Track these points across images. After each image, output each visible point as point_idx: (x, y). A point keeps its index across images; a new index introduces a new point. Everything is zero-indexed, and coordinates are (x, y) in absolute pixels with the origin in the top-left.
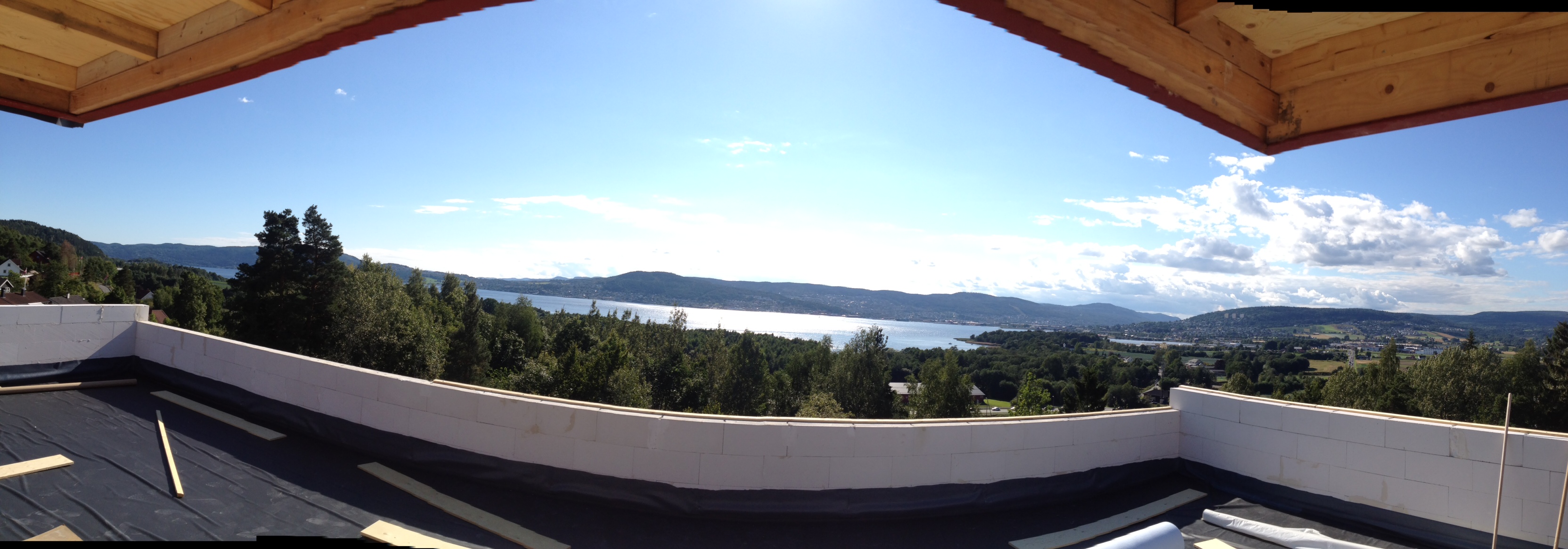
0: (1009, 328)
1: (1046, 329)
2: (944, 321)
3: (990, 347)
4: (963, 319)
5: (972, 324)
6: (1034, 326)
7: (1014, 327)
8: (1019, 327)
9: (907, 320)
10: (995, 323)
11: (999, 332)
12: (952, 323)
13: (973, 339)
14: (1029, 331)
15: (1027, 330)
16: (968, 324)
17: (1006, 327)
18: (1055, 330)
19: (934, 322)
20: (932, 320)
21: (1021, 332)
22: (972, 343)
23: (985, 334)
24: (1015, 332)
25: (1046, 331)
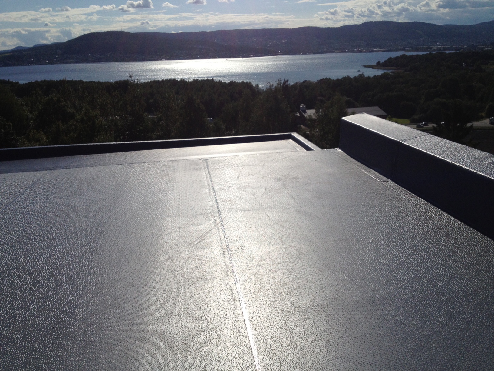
0: (412, 51)
1: (448, 49)
2: (354, 50)
3: (395, 71)
4: (370, 47)
5: (379, 51)
6: (437, 47)
7: (417, 50)
8: (423, 50)
10: (399, 48)
11: (403, 56)
12: (360, 52)
13: (379, 65)
14: (430, 53)
15: (428, 53)
16: (375, 51)
17: (409, 51)
18: (456, 50)
19: (345, 52)
20: (343, 51)
21: (423, 55)
22: (378, 69)
23: (390, 59)
24: (417, 55)
25: (447, 52)
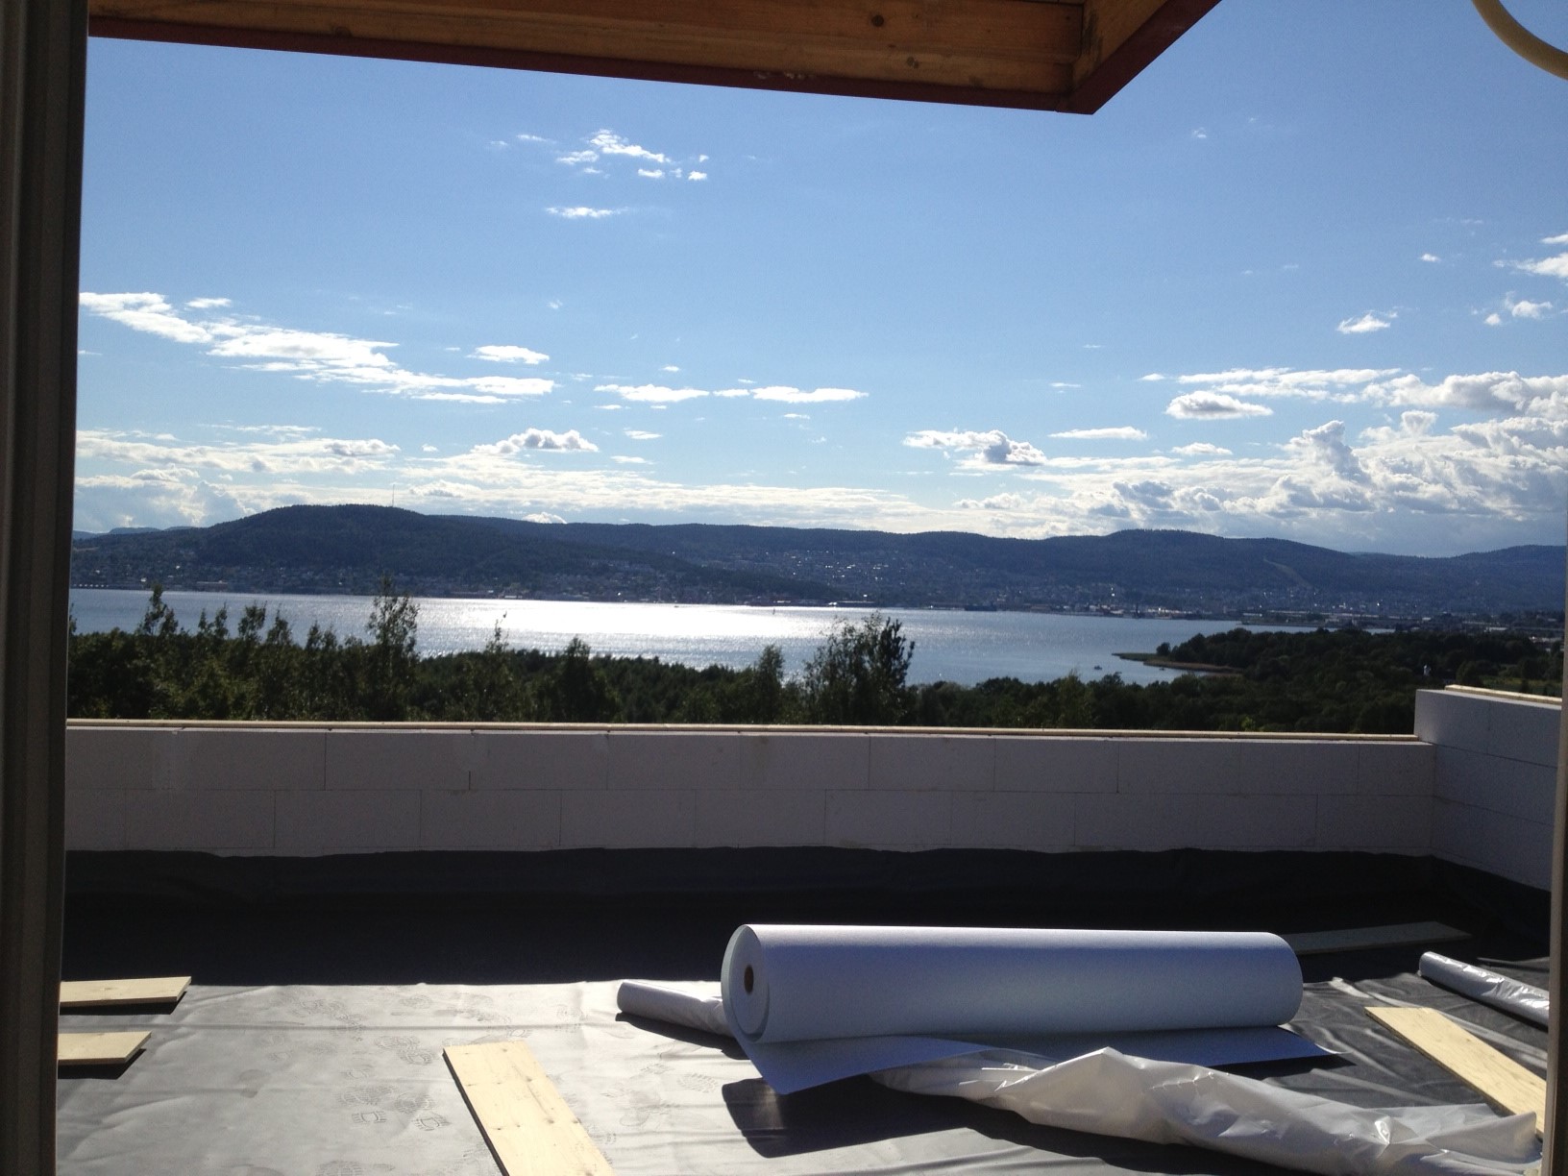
0: (1267, 622)
1: (1374, 625)
2: (1087, 609)
3: (1212, 674)
4: (1136, 601)
5: (1161, 615)
6: (1339, 615)
7: (1280, 620)
8: (1293, 621)
9: (993, 608)
10: (1225, 610)
11: (1236, 635)
12: (1107, 613)
13: (1165, 655)
14: (1321, 631)
15: (1315, 629)
16: (1151, 616)
17: (1256, 622)
18: (1399, 627)
19: (1061, 611)
20: (1055, 607)
21: (1300, 634)
22: (1163, 666)
23: (1198, 641)
24: (1281, 635)
25: (1373, 631)
